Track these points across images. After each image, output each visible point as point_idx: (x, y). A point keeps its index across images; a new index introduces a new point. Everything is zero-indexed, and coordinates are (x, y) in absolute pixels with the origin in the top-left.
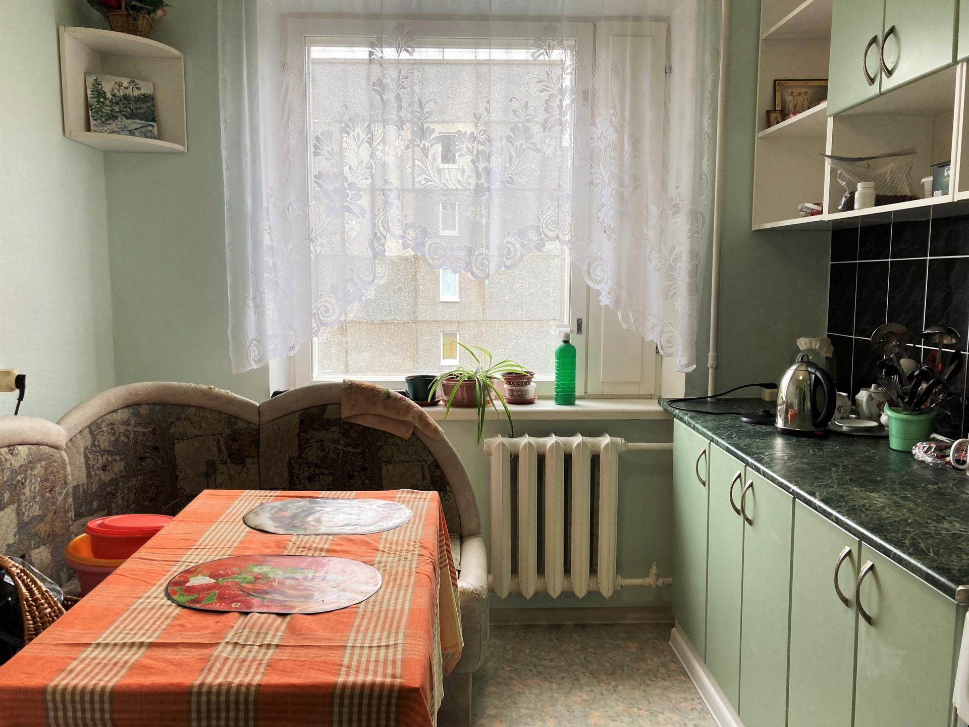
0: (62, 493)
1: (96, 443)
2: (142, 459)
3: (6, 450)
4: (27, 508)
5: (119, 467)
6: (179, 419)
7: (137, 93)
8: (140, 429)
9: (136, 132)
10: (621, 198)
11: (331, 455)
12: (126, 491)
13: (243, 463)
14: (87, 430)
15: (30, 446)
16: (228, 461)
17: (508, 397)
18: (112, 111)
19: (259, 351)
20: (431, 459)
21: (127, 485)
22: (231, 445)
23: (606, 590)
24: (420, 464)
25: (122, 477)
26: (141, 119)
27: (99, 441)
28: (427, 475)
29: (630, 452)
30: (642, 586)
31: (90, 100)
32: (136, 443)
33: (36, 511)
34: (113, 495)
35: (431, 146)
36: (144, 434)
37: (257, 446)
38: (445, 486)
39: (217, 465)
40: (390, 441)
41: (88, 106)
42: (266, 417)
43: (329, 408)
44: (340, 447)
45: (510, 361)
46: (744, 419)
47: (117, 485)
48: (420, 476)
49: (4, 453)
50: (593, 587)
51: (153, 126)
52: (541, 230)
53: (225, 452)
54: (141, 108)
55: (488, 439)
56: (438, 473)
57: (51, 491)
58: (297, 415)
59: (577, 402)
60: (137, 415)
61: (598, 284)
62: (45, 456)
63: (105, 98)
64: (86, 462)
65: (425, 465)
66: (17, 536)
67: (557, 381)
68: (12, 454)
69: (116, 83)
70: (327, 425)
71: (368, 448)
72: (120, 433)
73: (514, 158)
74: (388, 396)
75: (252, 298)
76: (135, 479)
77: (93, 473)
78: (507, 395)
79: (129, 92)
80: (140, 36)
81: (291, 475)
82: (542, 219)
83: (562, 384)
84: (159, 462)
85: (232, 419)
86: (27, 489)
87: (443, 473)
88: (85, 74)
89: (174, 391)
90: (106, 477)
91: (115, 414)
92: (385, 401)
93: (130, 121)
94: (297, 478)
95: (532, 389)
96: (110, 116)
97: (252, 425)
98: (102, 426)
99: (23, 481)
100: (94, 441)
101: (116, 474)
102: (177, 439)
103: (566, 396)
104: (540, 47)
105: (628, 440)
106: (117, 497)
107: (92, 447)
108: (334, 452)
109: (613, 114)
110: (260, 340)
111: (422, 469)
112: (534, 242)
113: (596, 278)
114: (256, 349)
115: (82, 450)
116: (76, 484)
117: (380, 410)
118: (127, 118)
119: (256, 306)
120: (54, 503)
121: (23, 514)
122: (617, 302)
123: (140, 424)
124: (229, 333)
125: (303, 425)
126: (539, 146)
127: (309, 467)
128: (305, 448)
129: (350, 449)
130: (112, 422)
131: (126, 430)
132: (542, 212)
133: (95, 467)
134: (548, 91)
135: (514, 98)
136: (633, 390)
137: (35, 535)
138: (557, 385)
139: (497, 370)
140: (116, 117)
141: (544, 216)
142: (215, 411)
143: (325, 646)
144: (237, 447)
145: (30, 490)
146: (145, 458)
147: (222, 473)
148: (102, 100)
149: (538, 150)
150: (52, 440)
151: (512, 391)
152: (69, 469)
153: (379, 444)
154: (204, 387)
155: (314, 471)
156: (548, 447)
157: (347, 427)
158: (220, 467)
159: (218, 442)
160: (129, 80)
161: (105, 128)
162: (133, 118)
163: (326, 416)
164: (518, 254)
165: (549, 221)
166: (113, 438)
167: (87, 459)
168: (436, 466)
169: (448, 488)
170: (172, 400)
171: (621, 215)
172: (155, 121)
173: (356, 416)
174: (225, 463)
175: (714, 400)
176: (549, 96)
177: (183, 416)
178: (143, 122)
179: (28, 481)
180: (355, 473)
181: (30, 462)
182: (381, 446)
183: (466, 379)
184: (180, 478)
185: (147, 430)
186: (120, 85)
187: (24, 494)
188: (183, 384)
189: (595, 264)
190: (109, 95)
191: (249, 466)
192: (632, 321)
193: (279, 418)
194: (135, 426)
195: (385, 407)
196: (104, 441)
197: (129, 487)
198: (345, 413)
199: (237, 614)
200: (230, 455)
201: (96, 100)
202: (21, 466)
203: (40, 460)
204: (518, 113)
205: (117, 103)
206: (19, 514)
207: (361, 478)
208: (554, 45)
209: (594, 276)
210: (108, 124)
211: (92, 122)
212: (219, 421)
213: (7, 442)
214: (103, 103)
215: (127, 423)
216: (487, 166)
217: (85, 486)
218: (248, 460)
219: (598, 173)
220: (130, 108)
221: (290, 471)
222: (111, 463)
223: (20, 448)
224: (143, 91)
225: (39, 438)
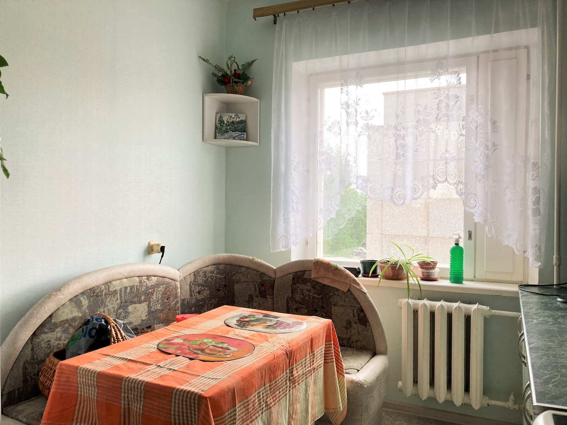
0: (174, 301)
1: (196, 280)
2: (218, 290)
3: (146, 277)
4: (154, 305)
5: (206, 293)
6: (237, 272)
7: (238, 120)
8: (219, 276)
9: (236, 138)
10: (487, 157)
11: (307, 298)
12: (209, 305)
13: (266, 297)
14: (193, 273)
15: (158, 277)
16: (259, 296)
17: (421, 276)
18: (226, 129)
19: (286, 242)
20: (358, 305)
21: (210, 302)
22: (261, 288)
23: (476, 406)
24: (352, 308)
25: (207, 298)
26: (239, 132)
27: (197, 280)
28: (356, 315)
29: (493, 316)
30: (503, 408)
31: (217, 125)
32: (216, 282)
33: (159, 307)
34: (203, 306)
35: (373, 134)
36: (220, 278)
37: (273, 289)
38: (366, 323)
39: (254, 297)
40: (336, 293)
41: (216, 128)
42: (279, 275)
43: (307, 272)
44: (311, 294)
45: (422, 254)
46: (559, 299)
47: (205, 302)
48: (352, 315)
49: (144, 279)
50: (467, 401)
51: (244, 134)
52: (435, 177)
53: (258, 291)
54: (240, 126)
55: (401, 299)
56: (362, 314)
57: (167, 299)
58: (292, 275)
59: (464, 282)
60: (218, 269)
61: (472, 209)
62: (166, 283)
63: (224, 124)
64: (190, 289)
65: (354, 309)
66: (147, 317)
67: (451, 268)
68: (148, 280)
69: (229, 116)
70: (305, 281)
71: (325, 296)
72: (208, 277)
73: (418, 137)
74: (336, 269)
75: (283, 215)
76: (214, 300)
77: (193, 294)
78: (421, 275)
79: (235, 120)
80: (238, 94)
81: (288, 306)
82: (436, 171)
83: (453, 270)
84: (227, 293)
85: (262, 274)
86: (155, 296)
87: (365, 315)
88: (216, 114)
89: (237, 259)
90: (200, 297)
91: (207, 267)
92: (334, 271)
93: (234, 133)
94: (290, 308)
95: (436, 273)
96: (225, 131)
97: (271, 279)
98: (200, 273)
99: (152, 292)
100: (195, 279)
101: (205, 296)
102: (236, 282)
103: (457, 278)
104: (434, 75)
105: (492, 308)
106: (204, 307)
107: (193, 282)
108: (308, 296)
109: (481, 108)
110: (286, 237)
111: (353, 311)
112: (432, 184)
113: (470, 205)
114: (284, 241)
115: (189, 283)
116: (184, 298)
117: (330, 276)
118: (233, 131)
119: (285, 219)
120: (169, 305)
121: (152, 307)
122: (486, 221)
123: (219, 273)
124: (270, 232)
125: (294, 280)
126: (434, 129)
127: (296, 303)
128: (295, 293)
129: (316, 296)
130: (205, 271)
131: (212, 276)
132: (436, 166)
133: (194, 292)
134: (439, 98)
135: (418, 104)
136: (508, 278)
137: (157, 318)
138: (451, 270)
139: (415, 259)
140: (228, 132)
141: (436, 169)
142: (255, 270)
143: (192, 374)
144: (263, 289)
145: (156, 297)
146: (220, 290)
147: (256, 302)
148: (222, 124)
149: (434, 132)
150: (171, 276)
151: (423, 272)
152: (179, 290)
153: (330, 294)
154: (251, 258)
155: (298, 306)
156: (437, 307)
157: (315, 283)
158: (255, 299)
159: (255, 285)
160: (235, 114)
161: (223, 137)
162: (235, 131)
163: (305, 277)
164: (421, 191)
165: (439, 172)
166: (205, 279)
167: (191, 287)
168: (361, 310)
169: (367, 324)
170: (236, 263)
171: (487, 167)
172: (245, 132)
173: (319, 278)
174: (257, 297)
175: (558, 287)
176: (439, 101)
177: (239, 271)
178: (240, 133)
179: (155, 293)
180: (318, 309)
181: (157, 284)
182: (332, 295)
183: (394, 263)
184: (236, 302)
185: (222, 277)
186: (231, 117)
187: (153, 299)
188: (241, 256)
189: (470, 197)
190: (225, 122)
191: (268, 300)
192: (494, 232)
193: (284, 276)
194: (216, 274)
195: (334, 274)
196: (200, 280)
197: (211, 303)
198: (313, 276)
199: (174, 355)
200: (260, 293)
201: (220, 124)
202: (152, 285)
203: (163, 284)
204: (420, 112)
205: (229, 125)
206: (149, 307)
207: (321, 312)
208: (442, 72)
209: (469, 204)
210: (224, 135)
211: (217, 134)
212: (256, 275)
213: (146, 274)
214: (223, 126)
215: (212, 272)
216: (402, 143)
217: (189, 301)
218: (268, 296)
219: (470, 143)
220: (234, 127)
221: (287, 304)
222: (203, 290)
223: (153, 277)
224: (241, 119)
225: (164, 275)
